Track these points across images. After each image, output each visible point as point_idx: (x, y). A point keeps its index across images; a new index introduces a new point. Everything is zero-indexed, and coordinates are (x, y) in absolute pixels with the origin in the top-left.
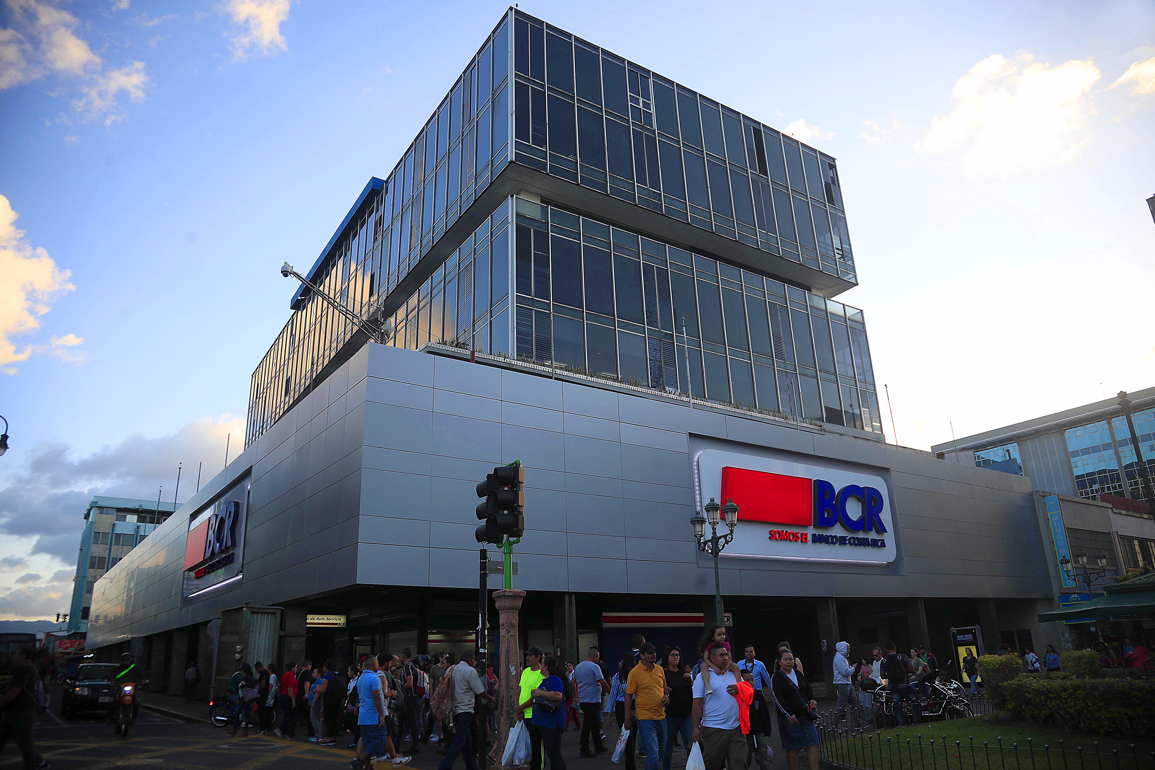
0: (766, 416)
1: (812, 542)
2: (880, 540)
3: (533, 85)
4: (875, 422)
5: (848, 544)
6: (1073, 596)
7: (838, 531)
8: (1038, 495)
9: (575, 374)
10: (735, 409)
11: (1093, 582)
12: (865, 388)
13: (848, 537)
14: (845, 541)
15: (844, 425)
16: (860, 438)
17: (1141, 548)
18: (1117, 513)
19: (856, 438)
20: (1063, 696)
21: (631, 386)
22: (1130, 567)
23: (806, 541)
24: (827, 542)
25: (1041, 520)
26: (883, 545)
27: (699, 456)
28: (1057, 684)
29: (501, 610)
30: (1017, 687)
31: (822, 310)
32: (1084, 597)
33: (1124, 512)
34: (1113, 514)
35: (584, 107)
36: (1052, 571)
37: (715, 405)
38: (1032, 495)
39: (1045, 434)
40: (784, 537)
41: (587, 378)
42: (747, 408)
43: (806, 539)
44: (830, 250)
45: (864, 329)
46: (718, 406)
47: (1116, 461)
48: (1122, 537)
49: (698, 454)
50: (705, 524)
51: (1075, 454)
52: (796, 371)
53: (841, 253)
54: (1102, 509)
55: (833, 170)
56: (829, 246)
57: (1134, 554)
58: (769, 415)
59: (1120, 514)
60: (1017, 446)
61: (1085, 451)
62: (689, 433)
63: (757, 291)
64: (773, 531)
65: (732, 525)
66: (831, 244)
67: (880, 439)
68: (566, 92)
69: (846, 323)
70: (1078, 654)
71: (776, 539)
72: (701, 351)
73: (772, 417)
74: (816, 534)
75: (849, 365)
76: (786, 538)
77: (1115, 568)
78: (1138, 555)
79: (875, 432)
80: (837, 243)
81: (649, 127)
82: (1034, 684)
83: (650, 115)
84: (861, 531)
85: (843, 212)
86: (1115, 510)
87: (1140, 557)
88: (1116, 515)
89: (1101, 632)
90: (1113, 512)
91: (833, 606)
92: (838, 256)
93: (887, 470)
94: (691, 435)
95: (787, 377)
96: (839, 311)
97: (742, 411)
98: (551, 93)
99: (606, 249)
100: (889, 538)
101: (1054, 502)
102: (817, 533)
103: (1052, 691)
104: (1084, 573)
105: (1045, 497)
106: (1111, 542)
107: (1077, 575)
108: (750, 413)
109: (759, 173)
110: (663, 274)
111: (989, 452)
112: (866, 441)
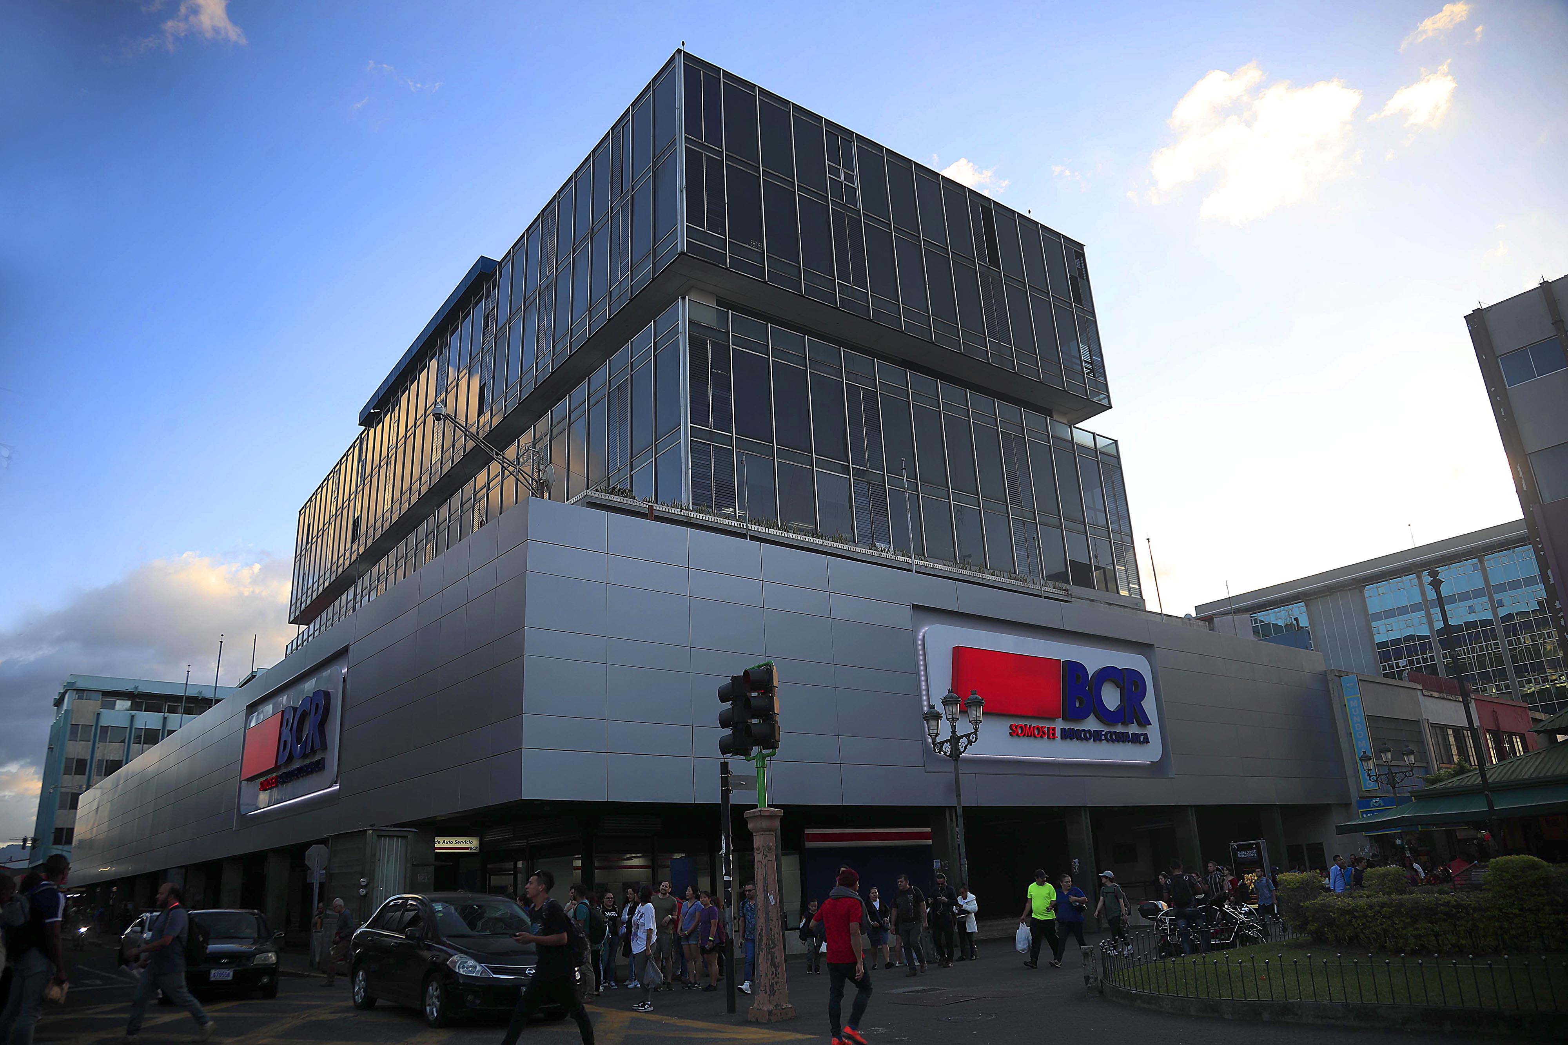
0: (1000, 578)
1: (1061, 738)
2: (1142, 734)
3: (708, 152)
4: (1133, 584)
5: (1104, 740)
6: (1375, 801)
7: (1091, 724)
8: (1333, 675)
9: (767, 529)
10: (963, 571)
11: (1398, 783)
12: (1120, 540)
13: (1104, 731)
14: (1101, 738)
15: (1094, 588)
16: (1115, 604)
17: (1455, 738)
18: (1428, 696)
19: (1110, 604)
20: (1370, 915)
21: (835, 544)
22: (1443, 763)
23: (1054, 737)
24: (1079, 738)
25: (1336, 707)
26: (1146, 741)
27: (924, 633)
28: (1362, 902)
29: (755, 832)
30: (1320, 907)
31: (1067, 441)
32: (1388, 801)
33: (1436, 694)
34: (1423, 697)
35: (772, 181)
36: (1349, 771)
37: (938, 565)
38: (1326, 675)
39: (1339, 591)
40: (1028, 733)
41: (782, 534)
42: (976, 568)
43: (1054, 734)
44: (1076, 364)
45: (1119, 464)
46: (942, 566)
47: (1427, 625)
48: (1434, 726)
49: (923, 631)
50: (941, 720)
51: (1378, 616)
52: (1035, 520)
53: (1090, 367)
54: (1411, 691)
55: (1080, 260)
56: (1075, 357)
57: (1448, 747)
58: (1003, 577)
59: (1431, 696)
60: (1305, 607)
61: (1390, 614)
62: (912, 604)
63: (987, 418)
64: (1015, 725)
65: (976, 722)
66: (1078, 356)
67: (1138, 604)
68: (748, 161)
69: (1097, 457)
70: (1382, 870)
71: (1018, 735)
72: (918, 495)
73: (1007, 580)
74: (1065, 729)
75: (1099, 511)
76: (1029, 734)
77: (1424, 765)
78: (1452, 747)
79: (1132, 596)
80: (1085, 355)
81: (852, 206)
82: (1339, 903)
83: (854, 190)
84: (1120, 724)
85: (1093, 314)
86: (1425, 692)
87: (1454, 751)
88: (1427, 698)
89: (1407, 844)
90: (1423, 695)
91: (1086, 818)
92: (1086, 371)
93: (1150, 646)
94: (915, 607)
95: (1024, 527)
96: (1088, 441)
97: (971, 573)
98: (730, 163)
99: (800, 366)
100: (1153, 731)
101: (1352, 684)
102: (1067, 726)
103: (1358, 909)
104: (1388, 773)
105: (1341, 678)
106: (1420, 732)
107: (1379, 775)
108: (980, 575)
109: (989, 265)
110: (871, 397)
111: (1269, 615)
112: (1122, 609)
